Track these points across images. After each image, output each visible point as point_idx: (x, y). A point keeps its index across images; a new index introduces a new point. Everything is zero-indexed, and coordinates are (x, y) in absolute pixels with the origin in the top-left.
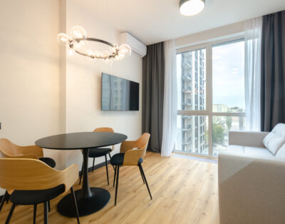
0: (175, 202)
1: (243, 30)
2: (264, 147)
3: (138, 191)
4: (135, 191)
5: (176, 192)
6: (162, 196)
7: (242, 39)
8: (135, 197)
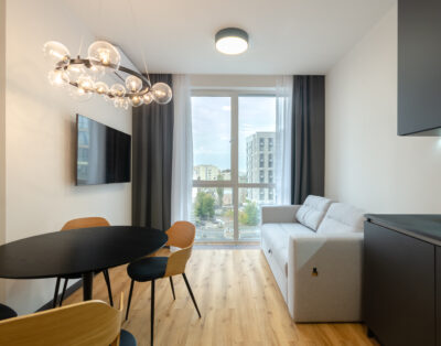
0: (231, 310)
1: (274, 86)
2: (298, 222)
3: (172, 313)
4: (168, 315)
5: (225, 298)
6: (211, 309)
7: (274, 95)
8: (173, 322)
